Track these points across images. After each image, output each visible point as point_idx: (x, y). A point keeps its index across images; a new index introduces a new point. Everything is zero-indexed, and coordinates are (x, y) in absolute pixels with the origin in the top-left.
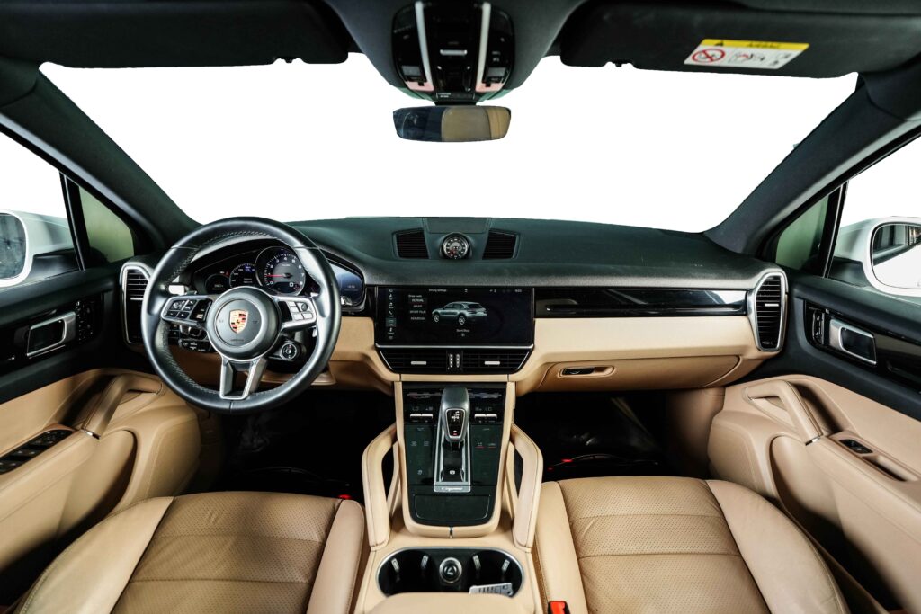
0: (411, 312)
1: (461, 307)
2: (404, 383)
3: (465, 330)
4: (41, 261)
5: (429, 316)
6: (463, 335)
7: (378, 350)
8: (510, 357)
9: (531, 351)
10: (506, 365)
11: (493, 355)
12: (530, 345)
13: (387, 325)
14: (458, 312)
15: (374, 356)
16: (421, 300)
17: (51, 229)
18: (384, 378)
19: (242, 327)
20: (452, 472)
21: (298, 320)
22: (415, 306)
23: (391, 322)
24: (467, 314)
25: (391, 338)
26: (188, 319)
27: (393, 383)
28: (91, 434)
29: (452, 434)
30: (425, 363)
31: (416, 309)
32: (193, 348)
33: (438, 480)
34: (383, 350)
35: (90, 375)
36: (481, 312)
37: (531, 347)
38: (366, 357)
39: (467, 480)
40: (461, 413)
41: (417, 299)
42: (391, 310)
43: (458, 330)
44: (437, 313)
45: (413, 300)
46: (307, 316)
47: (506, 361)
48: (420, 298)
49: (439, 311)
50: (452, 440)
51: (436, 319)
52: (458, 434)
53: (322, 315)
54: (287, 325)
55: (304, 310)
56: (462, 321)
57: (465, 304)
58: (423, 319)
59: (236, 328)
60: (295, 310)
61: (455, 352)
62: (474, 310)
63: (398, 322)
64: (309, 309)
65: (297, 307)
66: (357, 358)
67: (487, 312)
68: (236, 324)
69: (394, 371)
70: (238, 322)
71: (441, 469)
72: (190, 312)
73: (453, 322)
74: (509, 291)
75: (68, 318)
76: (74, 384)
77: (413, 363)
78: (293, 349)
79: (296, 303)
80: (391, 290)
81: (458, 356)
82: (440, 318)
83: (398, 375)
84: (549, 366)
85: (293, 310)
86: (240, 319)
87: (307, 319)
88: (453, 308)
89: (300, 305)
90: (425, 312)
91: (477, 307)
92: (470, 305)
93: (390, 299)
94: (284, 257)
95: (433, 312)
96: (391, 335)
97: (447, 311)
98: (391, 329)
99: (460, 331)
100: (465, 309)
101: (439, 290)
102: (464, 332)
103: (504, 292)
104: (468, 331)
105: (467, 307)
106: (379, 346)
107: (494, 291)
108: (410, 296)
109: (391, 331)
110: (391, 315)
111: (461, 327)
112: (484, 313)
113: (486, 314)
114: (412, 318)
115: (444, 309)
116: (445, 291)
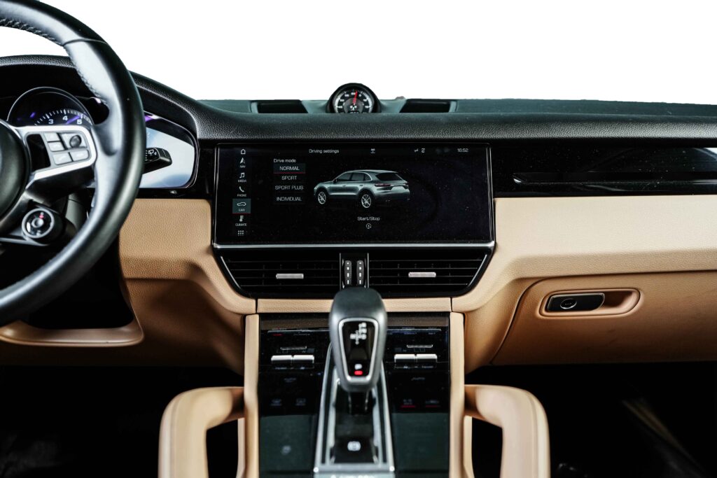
0: (278, 188)
1: (365, 179)
2: (264, 317)
3: (373, 219)
5: (310, 196)
6: (369, 226)
7: (216, 254)
8: (454, 264)
9: (490, 253)
10: (447, 280)
11: (423, 261)
12: (489, 241)
13: (234, 212)
14: (359, 186)
15: (210, 266)
16: (296, 168)
18: (228, 308)
20: (354, 446)
21: (60, 164)
22: (284, 178)
23: (242, 206)
24: (376, 190)
25: (241, 233)
27: (243, 317)
29: (352, 372)
30: (301, 276)
31: (287, 182)
33: (323, 461)
34: (226, 253)
36: (399, 187)
37: (491, 245)
38: (195, 269)
39: (385, 460)
40: (370, 326)
41: (289, 167)
42: (242, 184)
43: (360, 219)
44: (322, 189)
45: (282, 168)
46: (78, 154)
47: (447, 272)
48: (292, 165)
49: (327, 186)
50: (352, 385)
51: (322, 199)
52: (365, 372)
53: (108, 151)
54: (40, 175)
55: (72, 147)
56: (366, 202)
57: (372, 174)
58: (298, 199)
60: (59, 146)
61: (354, 255)
62: (387, 183)
63: (254, 206)
64: (83, 144)
65: (62, 141)
66: (180, 273)
67: (409, 186)
69: (244, 291)
71: (331, 442)
73: (351, 204)
74: (447, 150)
77: (279, 276)
78: (47, 220)
79: (59, 134)
80: (243, 152)
81: (360, 263)
82: (330, 199)
83: (253, 302)
84: (524, 285)
85: (53, 148)
87: (80, 161)
88: (350, 180)
89: (66, 138)
90: (301, 188)
91: (392, 178)
92: (379, 176)
93: (242, 167)
94: (63, 115)
95: (316, 188)
96: (241, 228)
97: (340, 185)
98: (242, 217)
99: (364, 219)
100: (372, 182)
101: (325, 151)
102: (370, 222)
103: (438, 151)
104: (378, 219)
105: (376, 179)
106: (219, 247)
107: (420, 150)
108: (275, 161)
109: (241, 220)
110: (242, 193)
111: (366, 212)
112: (405, 187)
113: (408, 190)
114: (278, 199)
115: (335, 183)
116: (336, 152)
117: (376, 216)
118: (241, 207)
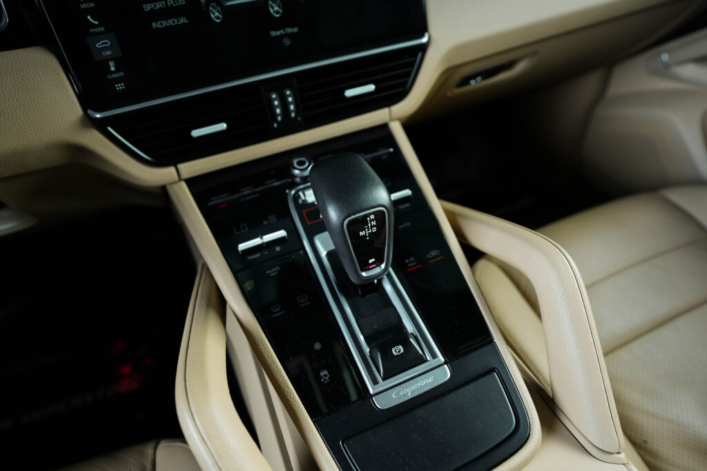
0: (147, 7)
2: (192, 182)
3: (289, 30)
5: (197, 11)
6: (287, 42)
7: (101, 126)
9: (423, 48)
10: (385, 89)
11: (356, 73)
12: (422, 36)
13: (98, 58)
15: (95, 141)
18: (142, 184)
23: (104, 46)
25: (120, 87)
27: (164, 188)
29: (366, 267)
30: (223, 126)
33: (375, 382)
34: (114, 121)
37: (425, 40)
39: (434, 356)
42: (89, 12)
43: (273, 33)
50: (367, 280)
52: (378, 263)
58: (183, 20)
61: (279, 86)
63: (122, 42)
69: (158, 162)
71: (366, 349)
73: (258, 14)
77: (196, 133)
81: (289, 93)
82: (228, 13)
83: (172, 170)
90: (182, 2)
96: (118, 80)
98: (112, 64)
99: (278, 33)
102: (287, 35)
104: (296, 30)
106: (99, 116)
109: (113, 69)
110: (95, 26)
111: (279, 23)
114: (154, 25)
117: (292, 27)
118: (106, 49)
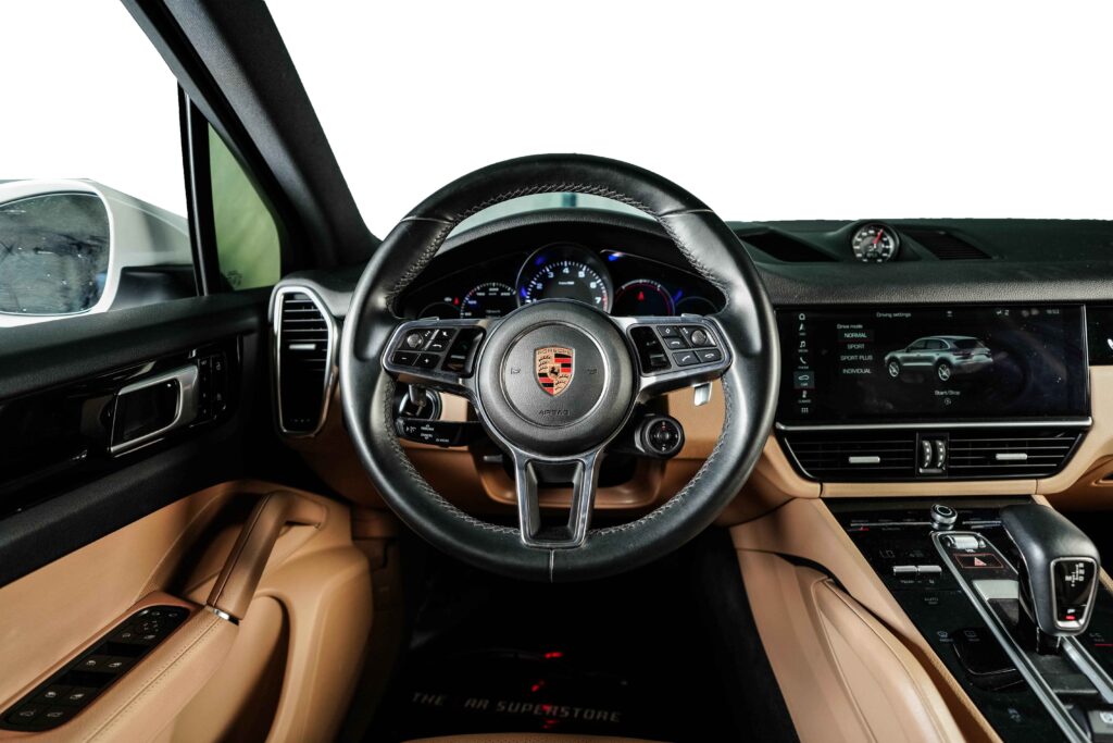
0: (844, 358)
1: (941, 346)
2: (829, 502)
3: (952, 392)
4: (132, 280)
5: (879, 366)
6: (948, 401)
7: (779, 436)
8: (1047, 444)
9: (1085, 431)
10: (1038, 461)
11: (1012, 440)
12: (1087, 419)
13: (796, 387)
14: (936, 356)
15: (772, 449)
16: (863, 335)
17: (153, 223)
19: (564, 383)
22: (851, 347)
24: (954, 359)
25: (805, 410)
26: (438, 370)
28: (226, 616)
29: (1063, 616)
30: (877, 459)
31: (853, 352)
32: (427, 436)
34: (792, 436)
35: (217, 493)
36: (981, 356)
37: (1088, 423)
41: (855, 334)
42: (804, 355)
43: (938, 393)
44: (893, 359)
45: (847, 335)
46: (705, 355)
47: (1039, 452)
48: (858, 331)
49: (899, 355)
51: (893, 371)
53: (745, 355)
56: (945, 373)
57: (949, 340)
58: (867, 371)
59: (551, 385)
60: (676, 344)
61: (933, 435)
62: (967, 351)
63: (818, 379)
65: (679, 336)
67: (992, 354)
68: (551, 377)
69: (810, 477)
70: (553, 371)
72: (442, 355)
73: (928, 375)
74: (1035, 312)
75: (187, 377)
76: (188, 512)
77: (853, 460)
79: (676, 329)
80: (802, 317)
81: (941, 443)
82: (902, 370)
83: (818, 486)
86: (558, 366)
88: (925, 348)
89: (685, 332)
90: (870, 357)
91: (972, 345)
92: (957, 343)
93: (803, 334)
94: (564, 267)
95: (887, 358)
96: (805, 405)
97: (914, 355)
98: (805, 393)
99: (942, 393)
100: (950, 350)
101: (896, 315)
102: (949, 396)
103: (1025, 313)
104: (958, 393)
105: (954, 346)
106: (783, 427)
107: (1004, 312)
108: (840, 327)
109: (804, 396)
110: (803, 365)
111: (944, 386)
112: (988, 356)
113: (991, 360)
114: (844, 371)
115: (908, 352)
116: (908, 315)
117: (955, 390)
118: (804, 381)
